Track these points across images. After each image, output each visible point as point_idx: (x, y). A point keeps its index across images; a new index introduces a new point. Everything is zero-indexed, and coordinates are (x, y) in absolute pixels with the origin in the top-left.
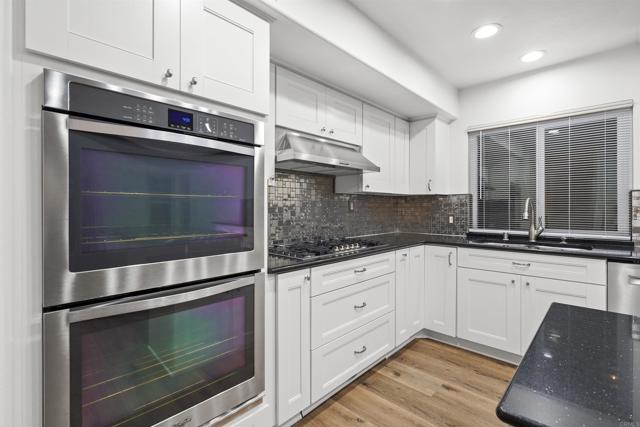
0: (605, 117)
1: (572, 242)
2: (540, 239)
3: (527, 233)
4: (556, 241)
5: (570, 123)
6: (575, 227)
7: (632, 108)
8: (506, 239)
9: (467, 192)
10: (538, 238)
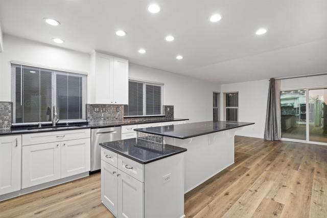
0: (80, 76)
1: (71, 124)
2: (58, 125)
3: (51, 122)
4: (64, 125)
5: (68, 75)
6: (70, 118)
7: (87, 75)
8: (40, 127)
9: (10, 101)
10: (57, 124)
